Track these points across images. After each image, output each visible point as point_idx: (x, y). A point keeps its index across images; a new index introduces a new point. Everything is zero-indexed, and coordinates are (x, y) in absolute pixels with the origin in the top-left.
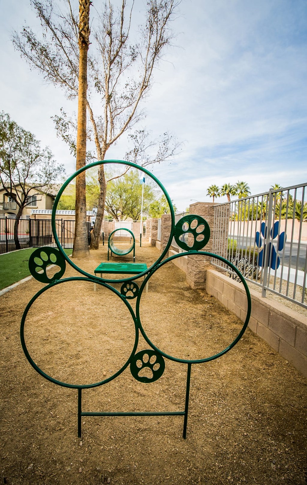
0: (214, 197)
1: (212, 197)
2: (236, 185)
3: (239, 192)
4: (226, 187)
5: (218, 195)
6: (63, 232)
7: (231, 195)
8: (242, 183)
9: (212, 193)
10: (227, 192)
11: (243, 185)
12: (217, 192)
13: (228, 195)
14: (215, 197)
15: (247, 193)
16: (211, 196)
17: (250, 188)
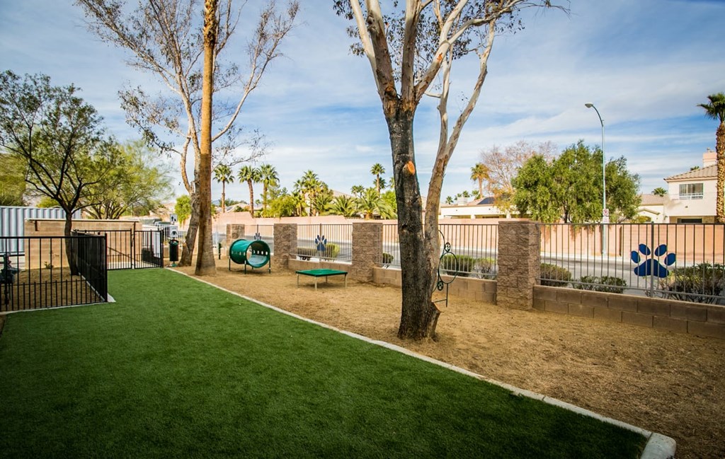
0: (224, 182)
1: (221, 183)
2: (260, 168)
3: (264, 178)
4: (247, 171)
5: (231, 179)
6: (133, 248)
7: (253, 181)
8: (268, 167)
9: (221, 176)
10: (248, 177)
11: (268, 170)
12: (228, 175)
13: (249, 181)
14: (226, 183)
15: (275, 180)
16: (219, 181)
17: (278, 173)
